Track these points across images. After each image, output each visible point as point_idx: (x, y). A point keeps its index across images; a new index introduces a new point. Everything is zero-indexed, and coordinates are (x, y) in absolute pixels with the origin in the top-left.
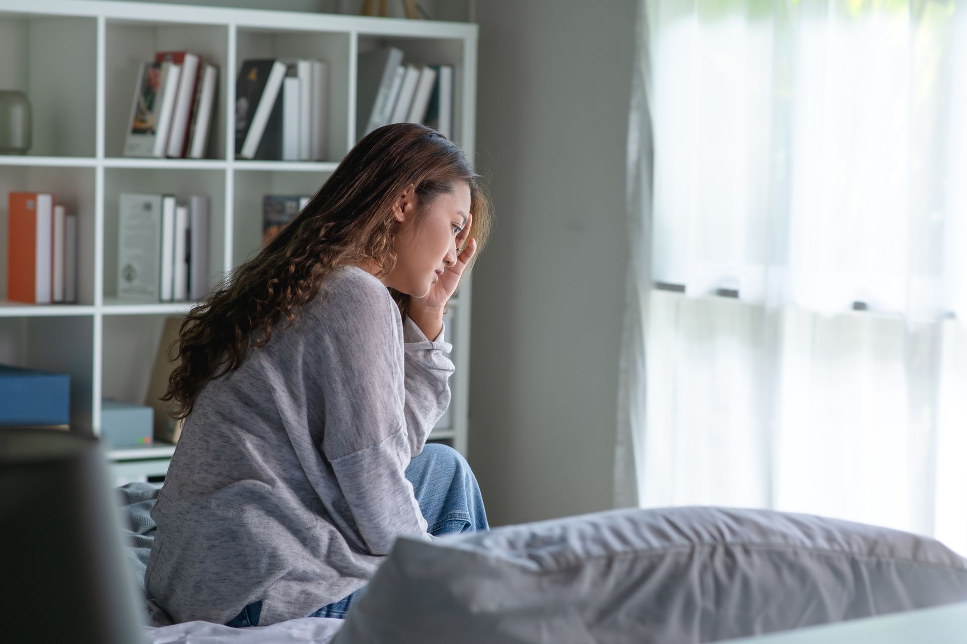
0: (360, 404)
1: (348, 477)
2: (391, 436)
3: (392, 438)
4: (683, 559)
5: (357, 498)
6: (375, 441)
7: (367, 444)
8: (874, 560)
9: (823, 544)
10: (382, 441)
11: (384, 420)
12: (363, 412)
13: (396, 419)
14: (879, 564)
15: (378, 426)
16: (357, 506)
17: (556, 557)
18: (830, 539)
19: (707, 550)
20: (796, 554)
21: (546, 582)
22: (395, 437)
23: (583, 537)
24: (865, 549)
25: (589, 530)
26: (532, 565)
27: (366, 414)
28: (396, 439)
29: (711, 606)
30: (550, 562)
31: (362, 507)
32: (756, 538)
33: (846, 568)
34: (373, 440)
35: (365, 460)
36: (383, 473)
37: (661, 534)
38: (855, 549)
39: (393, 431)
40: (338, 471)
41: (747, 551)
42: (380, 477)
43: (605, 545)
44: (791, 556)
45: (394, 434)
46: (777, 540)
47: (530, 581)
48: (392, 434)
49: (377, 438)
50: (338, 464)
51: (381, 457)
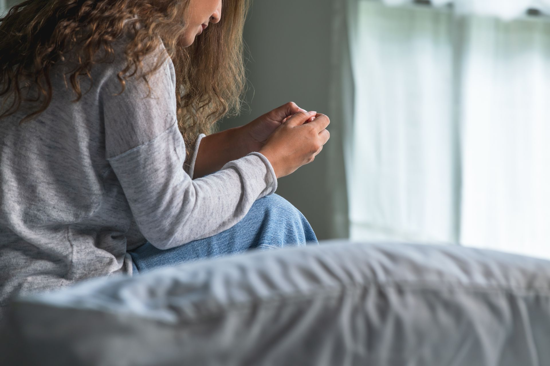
0: (134, 103)
1: (126, 173)
2: (167, 131)
3: (168, 133)
4: (333, 303)
5: (135, 192)
6: (150, 137)
7: (142, 140)
8: (532, 294)
9: (480, 279)
10: (157, 137)
11: (159, 115)
12: (137, 110)
13: (170, 114)
14: (537, 299)
15: (152, 123)
16: (136, 201)
17: (197, 306)
18: (488, 273)
19: (358, 292)
20: (451, 291)
21: (185, 335)
22: (170, 132)
23: (228, 283)
24: (523, 283)
25: (235, 274)
26: (169, 317)
27: (140, 112)
28: (172, 134)
29: (361, 349)
30: (189, 311)
31: (140, 200)
32: (409, 276)
33: (503, 304)
34: (148, 136)
35: (141, 156)
36: (159, 168)
37: (311, 276)
38: (513, 284)
39: (168, 126)
40: (117, 168)
41: (400, 291)
42: (156, 171)
43: (250, 290)
44: (446, 295)
45: (170, 129)
46: (432, 279)
47: (167, 335)
48: (168, 129)
49: (151, 134)
50: (117, 161)
51: (156, 152)
